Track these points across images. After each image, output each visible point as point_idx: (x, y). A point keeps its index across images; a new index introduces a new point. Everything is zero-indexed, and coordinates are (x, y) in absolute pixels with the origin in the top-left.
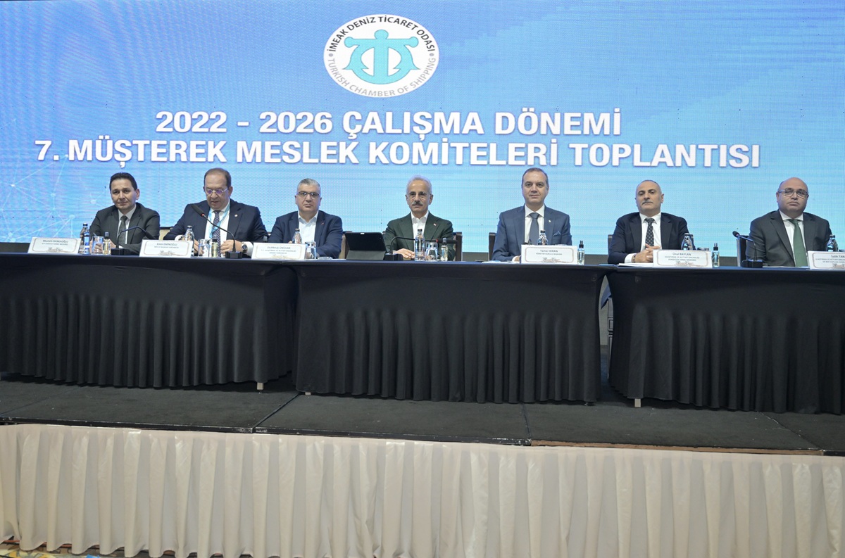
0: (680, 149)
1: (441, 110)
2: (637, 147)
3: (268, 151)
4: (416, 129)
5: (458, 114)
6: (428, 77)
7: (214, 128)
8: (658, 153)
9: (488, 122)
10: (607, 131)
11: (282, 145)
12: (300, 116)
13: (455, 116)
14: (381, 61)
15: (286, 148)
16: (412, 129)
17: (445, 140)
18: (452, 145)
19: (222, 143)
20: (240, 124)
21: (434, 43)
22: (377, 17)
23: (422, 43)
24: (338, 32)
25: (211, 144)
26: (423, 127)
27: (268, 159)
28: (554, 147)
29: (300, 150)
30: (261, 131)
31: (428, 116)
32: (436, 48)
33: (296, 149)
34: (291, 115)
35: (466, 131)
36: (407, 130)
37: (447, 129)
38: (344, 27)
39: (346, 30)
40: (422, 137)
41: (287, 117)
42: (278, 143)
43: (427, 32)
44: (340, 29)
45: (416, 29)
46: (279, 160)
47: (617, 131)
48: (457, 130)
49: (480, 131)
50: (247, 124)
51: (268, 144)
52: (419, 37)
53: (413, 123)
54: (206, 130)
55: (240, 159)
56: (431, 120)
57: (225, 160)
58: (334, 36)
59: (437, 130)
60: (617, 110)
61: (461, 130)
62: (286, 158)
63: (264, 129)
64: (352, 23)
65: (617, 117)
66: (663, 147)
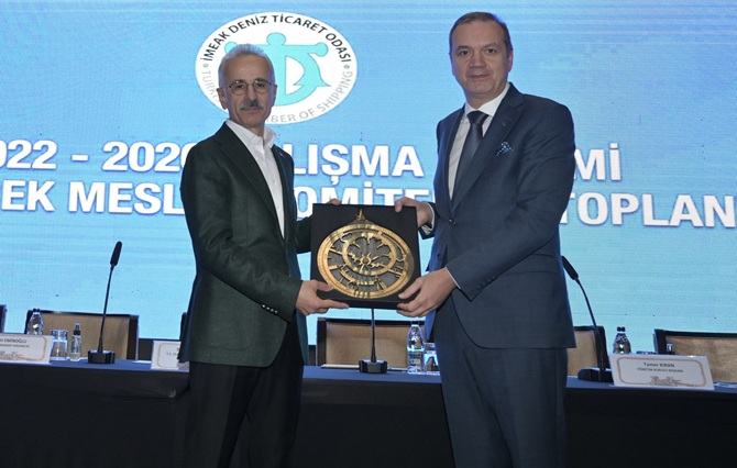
0: (711, 202)
1: (361, 142)
2: (647, 199)
3: (114, 197)
4: (327, 169)
5: (386, 148)
6: (342, 97)
7: (38, 164)
8: (679, 207)
10: (601, 175)
11: (134, 188)
12: (160, 148)
13: (382, 152)
15: (140, 192)
16: (320, 168)
17: (368, 184)
18: (379, 191)
19: (48, 185)
20: (75, 158)
21: (349, 51)
22: (270, 15)
23: (333, 50)
24: (216, 35)
25: (33, 185)
26: (336, 166)
27: (113, 207)
29: (160, 195)
30: (105, 168)
31: (343, 150)
32: (353, 57)
33: (154, 194)
34: (148, 147)
35: (397, 172)
36: (313, 170)
37: (370, 170)
38: (225, 29)
39: (227, 32)
40: (335, 180)
41: (142, 149)
42: (129, 186)
43: (339, 37)
44: (219, 31)
45: (325, 33)
46: (129, 210)
47: (616, 175)
48: (384, 171)
49: (419, 173)
50: (85, 158)
51: (114, 187)
52: (329, 43)
53: (321, 160)
54: (27, 166)
55: (73, 207)
56: (348, 156)
57: (52, 209)
58: (210, 40)
59: (356, 171)
60: (614, 145)
61: (391, 171)
62: (139, 207)
63: (109, 165)
64: (235, 23)
65: (615, 155)
66: (685, 199)
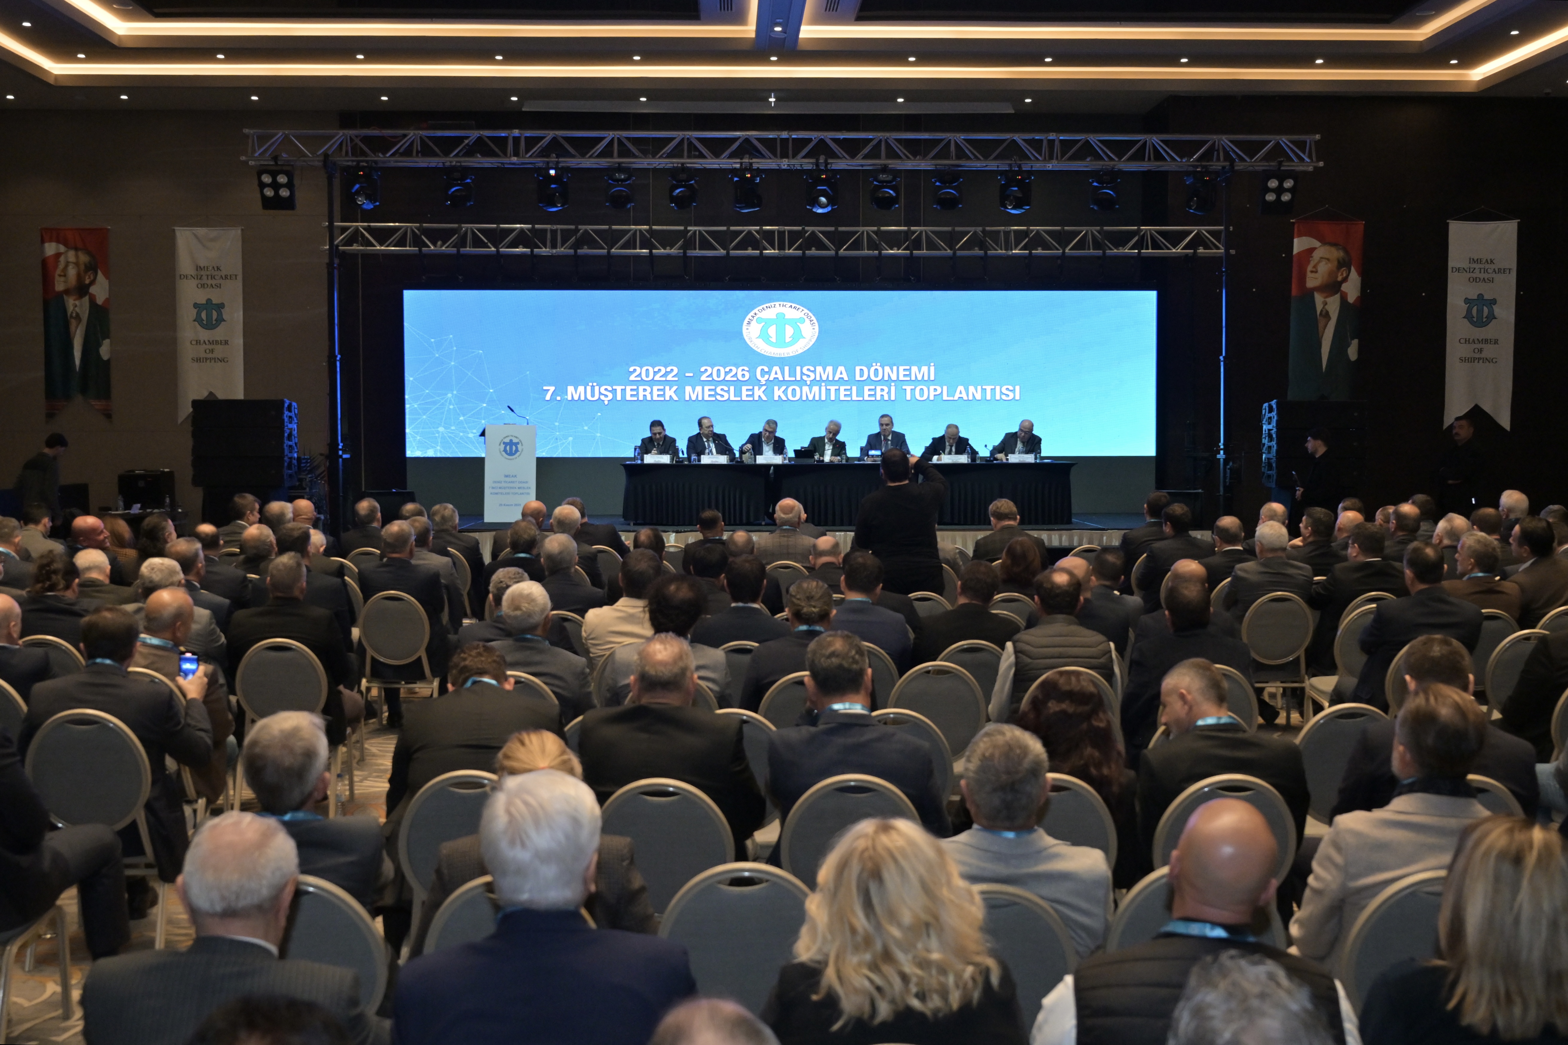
0: (971, 389)
1: (820, 365)
2: (945, 388)
3: (707, 393)
4: (805, 378)
5: (831, 367)
6: (811, 343)
7: (669, 378)
8: (958, 391)
9: (851, 372)
10: (926, 378)
11: (716, 389)
12: (727, 369)
13: (829, 369)
14: (781, 333)
15: (718, 390)
16: (801, 378)
17: (823, 384)
18: (828, 387)
19: (675, 388)
20: (687, 375)
21: (815, 321)
22: (777, 304)
23: (807, 321)
24: (752, 313)
25: (667, 388)
26: (808, 376)
27: (706, 398)
28: (893, 389)
29: (728, 392)
30: (702, 379)
31: (812, 369)
32: (817, 324)
33: (725, 391)
34: (721, 369)
35: (836, 378)
36: (798, 378)
37: (824, 378)
38: (756, 311)
39: (757, 312)
40: (808, 383)
41: (718, 370)
42: (713, 387)
43: (810, 314)
44: (753, 312)
45: (803, 312)
46: (714, 399)
47: (932, 378)
48: (831, 378)
49: (846, 378)
50: (692, 375)
51: (706, 388)
52: (805, 317)
53: (802, 374)
54: (664, 379)
55: (687, 398)
56: (814, 372)
57: (677, 399)
58: (749, 316)
59: (818, 378)
60: (932, 364)
61: (833, 378)
62: (719, 398)
63: (704, 378)
64: (761, 307)
65: (932, 369)
66: (961, 388)
